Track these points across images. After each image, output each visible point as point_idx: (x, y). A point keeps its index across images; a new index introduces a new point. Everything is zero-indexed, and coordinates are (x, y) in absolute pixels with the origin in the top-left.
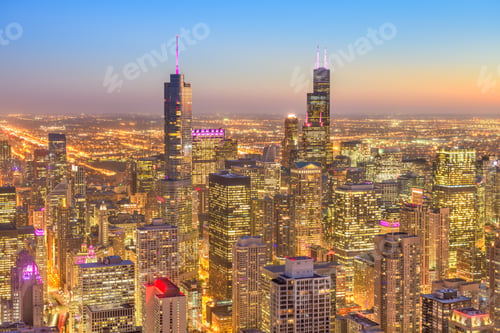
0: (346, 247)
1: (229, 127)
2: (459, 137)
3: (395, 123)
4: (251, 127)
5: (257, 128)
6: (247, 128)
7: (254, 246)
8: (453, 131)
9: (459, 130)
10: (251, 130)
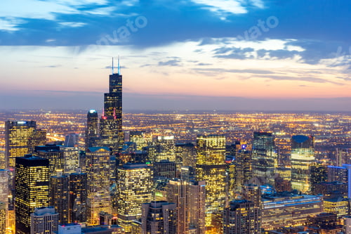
0: (126, 213)
1: (50, 120)
2: (225, 127)
3: (179, 117)
4: (67, 120)
5: (71, 120)
6: (63, 120)
7: (48, 214)
8: (220, 123)
9: (224, 122)
10: (66, 122)
